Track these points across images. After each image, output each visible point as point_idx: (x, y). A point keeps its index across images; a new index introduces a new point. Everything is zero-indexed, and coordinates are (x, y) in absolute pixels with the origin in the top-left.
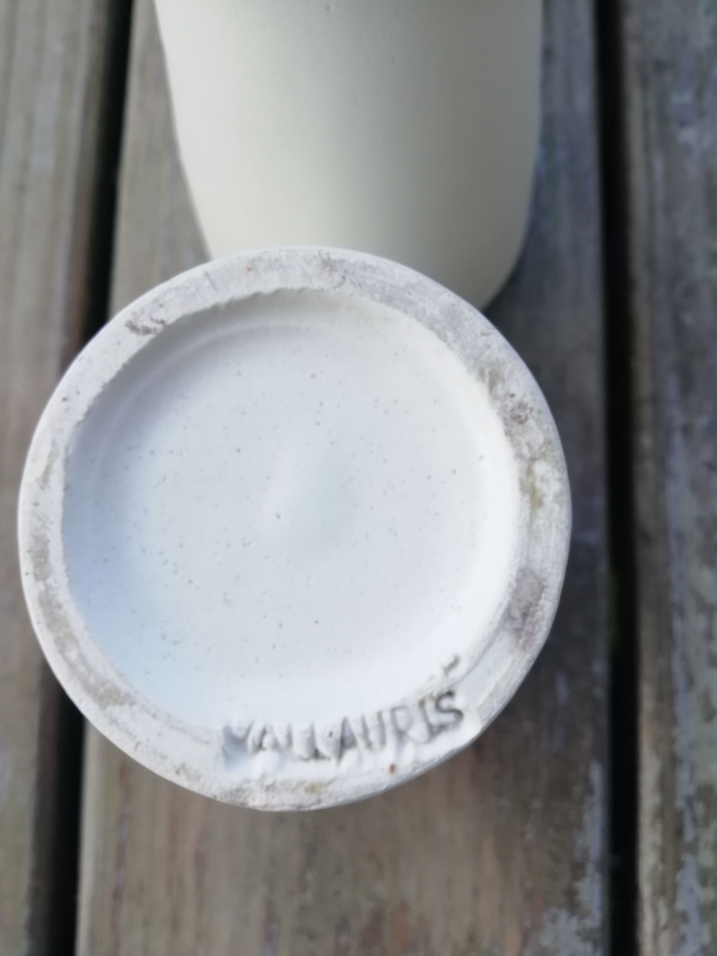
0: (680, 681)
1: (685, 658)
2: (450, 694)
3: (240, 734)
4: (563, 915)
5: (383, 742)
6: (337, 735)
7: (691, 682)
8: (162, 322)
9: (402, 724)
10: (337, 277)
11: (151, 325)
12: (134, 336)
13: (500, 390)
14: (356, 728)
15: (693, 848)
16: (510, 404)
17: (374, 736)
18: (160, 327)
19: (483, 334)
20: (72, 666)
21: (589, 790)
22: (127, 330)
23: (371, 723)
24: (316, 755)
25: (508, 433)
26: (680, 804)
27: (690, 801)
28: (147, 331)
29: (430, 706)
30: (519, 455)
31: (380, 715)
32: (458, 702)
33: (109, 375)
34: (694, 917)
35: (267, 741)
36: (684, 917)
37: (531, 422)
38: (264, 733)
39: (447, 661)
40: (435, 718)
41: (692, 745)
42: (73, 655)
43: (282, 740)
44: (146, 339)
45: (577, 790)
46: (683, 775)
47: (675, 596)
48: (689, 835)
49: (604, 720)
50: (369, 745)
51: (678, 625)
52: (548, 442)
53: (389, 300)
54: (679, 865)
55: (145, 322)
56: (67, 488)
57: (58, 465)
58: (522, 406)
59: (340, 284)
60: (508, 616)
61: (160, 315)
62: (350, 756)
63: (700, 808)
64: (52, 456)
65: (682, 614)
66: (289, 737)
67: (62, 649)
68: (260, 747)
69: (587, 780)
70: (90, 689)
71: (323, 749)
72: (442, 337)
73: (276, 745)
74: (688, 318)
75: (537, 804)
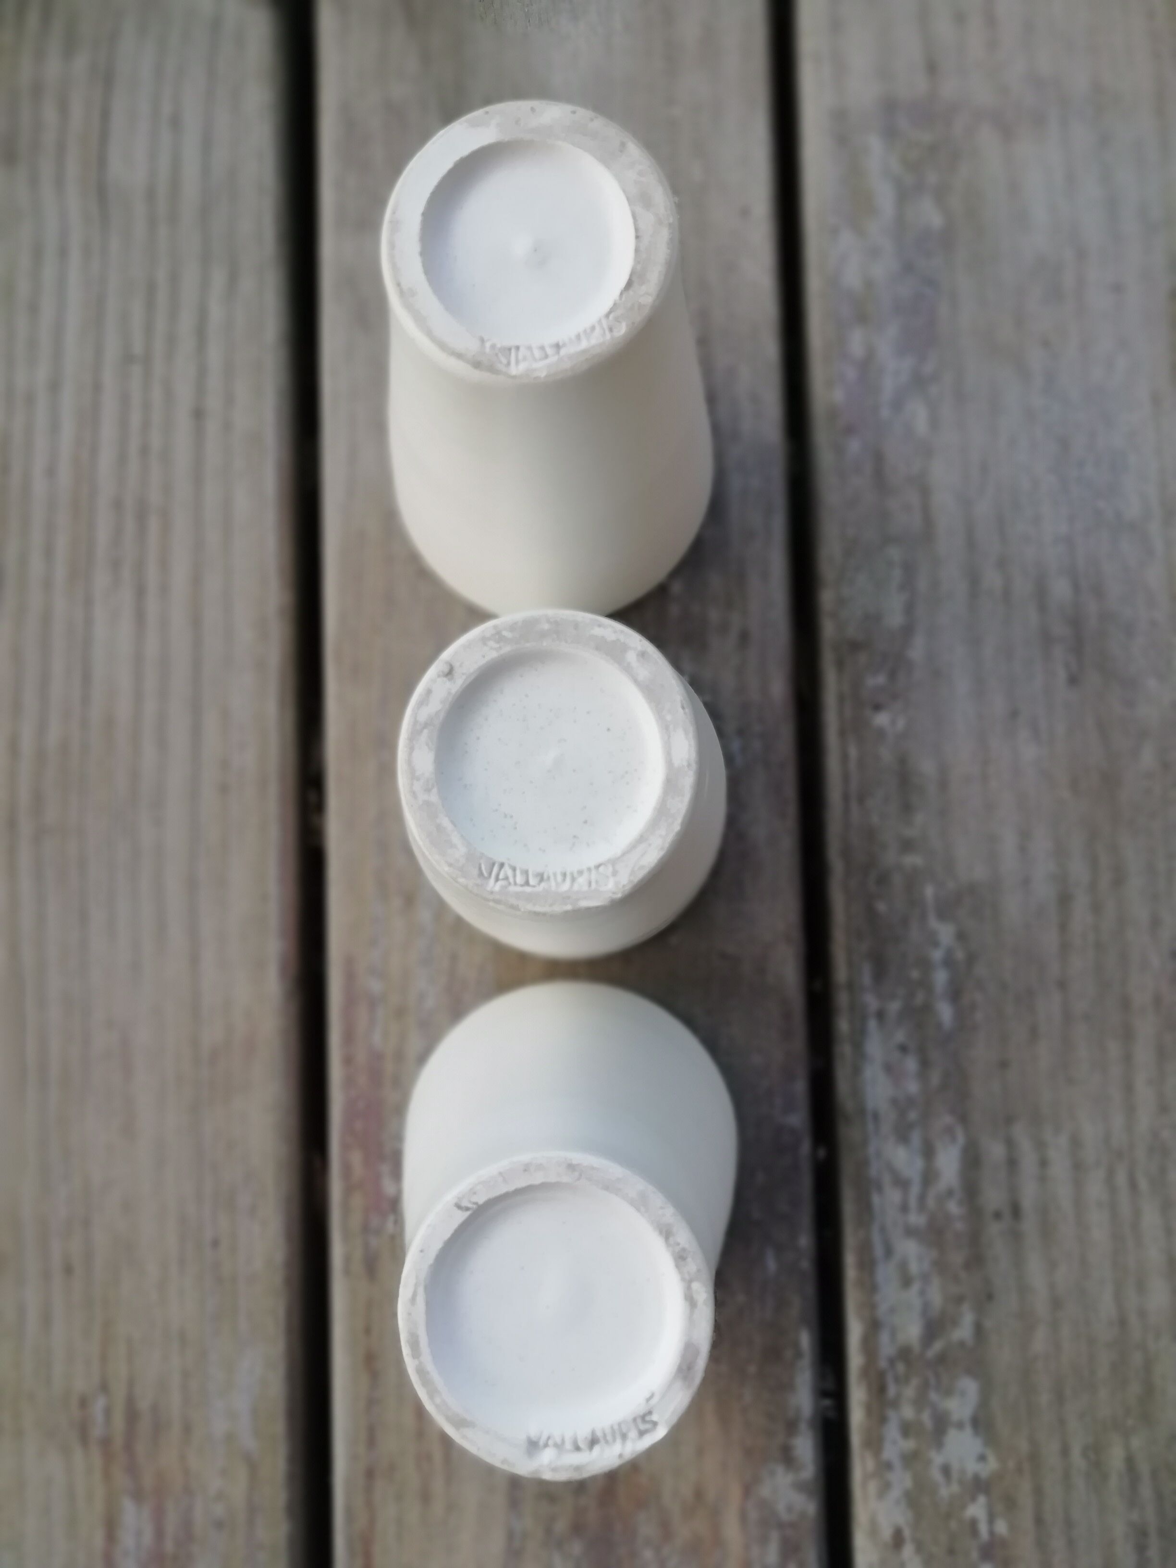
0: (879, 1250)
1: (883, 1230)
2: (650, 1413)
3: (534, 1439)
4: (780, 1469)
5: (614, 1440)
6: (590, 1437)
7: (889, 1252)
8: (476, 1203)
9: (624, 1431)
10: (576, 1174)
11: (470, 1205)
12: (459, 1212)
13: (671, 1240)
14: (599, 1434)
15: (895, 1404)
16: (677, 1249)
17: (609, 1438)
18: (475, 1206)
19: (662, 1208)
20: (437, 1407)
21: (799, 1355)
22: (455, 1208)
23: (608, 1431)
24: (577, 1448)
25: (677, 1266)
26: (883, 1364)
27: (892, 1362)
28: (467, 1209)
29: (639, 1421)
30: (683, 1279)
31: (612, 1427)
32: (655, 1417)
33: (447, 1235)
34: (897, 1463)
35: (550, 1442)
36: (888, 1466)
37: (689, 1260)
38: (549, 1438)
39: (648, 1395)
40: (642, 1427)
41: (892, 1310)
42: (438, 1400)
43: (559, 1440)
44: (468, 1213)
45: (788, 1354)
46: (884, 1338)
47: (873, 1171)
48: (892, 1390)
49: (810, 1289)
50: (607, 1442)
51: (876, 1199)
52: (699, 1271)
53: (606, 1188)
54: (883, 1420)
55: (465, 1203)
56: (428, 1304)
57: (421, 1291)
58: (684, 1250)
59: (579, 1179)
60: (680, 1370)
61: (475, 1199)
62: (597, 1449)
63: (901, 1367)
64: (416, 1285)
65: (880, 1188)
66: (563, 1441)
67: (431, 1397)
68: (546, 1445)
69: (796, 1345)
70: (449, 1419)
71: (582, 1445)
72: (638, 1210)
73: (556, 1445)
74: (881, 907)
75: (752, 1369)
